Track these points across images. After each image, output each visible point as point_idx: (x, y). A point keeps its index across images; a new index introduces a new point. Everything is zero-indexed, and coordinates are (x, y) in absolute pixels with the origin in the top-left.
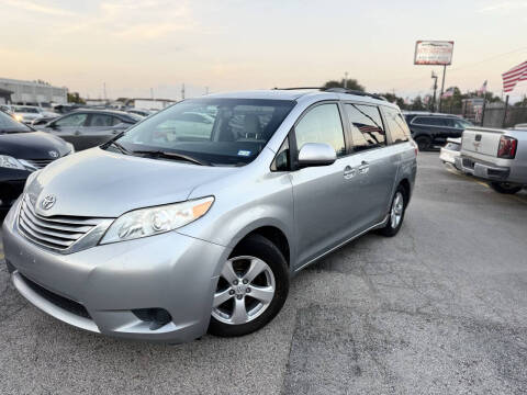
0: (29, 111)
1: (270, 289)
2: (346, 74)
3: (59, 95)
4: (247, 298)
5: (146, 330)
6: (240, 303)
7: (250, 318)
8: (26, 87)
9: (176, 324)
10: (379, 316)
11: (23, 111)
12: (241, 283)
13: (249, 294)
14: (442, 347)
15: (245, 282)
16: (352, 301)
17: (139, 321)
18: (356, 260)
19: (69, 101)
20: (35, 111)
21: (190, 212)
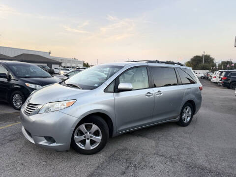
0: (66, 70)
1: (100, 138)
2: (204, 52)
3: (80, 64)
4: (91, 140)
5: (47, 144)
6: (88, 142)
7: (92, 148)
8: (69, 61)
9: (57, 143)
10: (149, 156)
11: (64, 70)
12: (88, 134)
13: (92, 139)
14: (168, 172)
15: (90, 133)
16: (143, 149)
17: (46, 141)
18: (159, 134)
19: (84, 66)
20: (68, 70)
21: (66, 104)
